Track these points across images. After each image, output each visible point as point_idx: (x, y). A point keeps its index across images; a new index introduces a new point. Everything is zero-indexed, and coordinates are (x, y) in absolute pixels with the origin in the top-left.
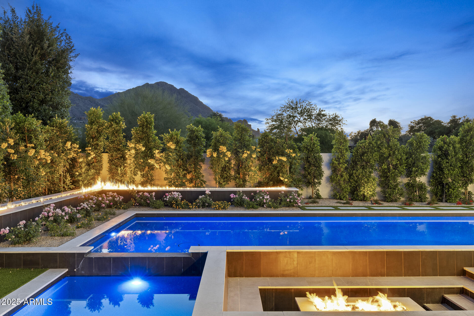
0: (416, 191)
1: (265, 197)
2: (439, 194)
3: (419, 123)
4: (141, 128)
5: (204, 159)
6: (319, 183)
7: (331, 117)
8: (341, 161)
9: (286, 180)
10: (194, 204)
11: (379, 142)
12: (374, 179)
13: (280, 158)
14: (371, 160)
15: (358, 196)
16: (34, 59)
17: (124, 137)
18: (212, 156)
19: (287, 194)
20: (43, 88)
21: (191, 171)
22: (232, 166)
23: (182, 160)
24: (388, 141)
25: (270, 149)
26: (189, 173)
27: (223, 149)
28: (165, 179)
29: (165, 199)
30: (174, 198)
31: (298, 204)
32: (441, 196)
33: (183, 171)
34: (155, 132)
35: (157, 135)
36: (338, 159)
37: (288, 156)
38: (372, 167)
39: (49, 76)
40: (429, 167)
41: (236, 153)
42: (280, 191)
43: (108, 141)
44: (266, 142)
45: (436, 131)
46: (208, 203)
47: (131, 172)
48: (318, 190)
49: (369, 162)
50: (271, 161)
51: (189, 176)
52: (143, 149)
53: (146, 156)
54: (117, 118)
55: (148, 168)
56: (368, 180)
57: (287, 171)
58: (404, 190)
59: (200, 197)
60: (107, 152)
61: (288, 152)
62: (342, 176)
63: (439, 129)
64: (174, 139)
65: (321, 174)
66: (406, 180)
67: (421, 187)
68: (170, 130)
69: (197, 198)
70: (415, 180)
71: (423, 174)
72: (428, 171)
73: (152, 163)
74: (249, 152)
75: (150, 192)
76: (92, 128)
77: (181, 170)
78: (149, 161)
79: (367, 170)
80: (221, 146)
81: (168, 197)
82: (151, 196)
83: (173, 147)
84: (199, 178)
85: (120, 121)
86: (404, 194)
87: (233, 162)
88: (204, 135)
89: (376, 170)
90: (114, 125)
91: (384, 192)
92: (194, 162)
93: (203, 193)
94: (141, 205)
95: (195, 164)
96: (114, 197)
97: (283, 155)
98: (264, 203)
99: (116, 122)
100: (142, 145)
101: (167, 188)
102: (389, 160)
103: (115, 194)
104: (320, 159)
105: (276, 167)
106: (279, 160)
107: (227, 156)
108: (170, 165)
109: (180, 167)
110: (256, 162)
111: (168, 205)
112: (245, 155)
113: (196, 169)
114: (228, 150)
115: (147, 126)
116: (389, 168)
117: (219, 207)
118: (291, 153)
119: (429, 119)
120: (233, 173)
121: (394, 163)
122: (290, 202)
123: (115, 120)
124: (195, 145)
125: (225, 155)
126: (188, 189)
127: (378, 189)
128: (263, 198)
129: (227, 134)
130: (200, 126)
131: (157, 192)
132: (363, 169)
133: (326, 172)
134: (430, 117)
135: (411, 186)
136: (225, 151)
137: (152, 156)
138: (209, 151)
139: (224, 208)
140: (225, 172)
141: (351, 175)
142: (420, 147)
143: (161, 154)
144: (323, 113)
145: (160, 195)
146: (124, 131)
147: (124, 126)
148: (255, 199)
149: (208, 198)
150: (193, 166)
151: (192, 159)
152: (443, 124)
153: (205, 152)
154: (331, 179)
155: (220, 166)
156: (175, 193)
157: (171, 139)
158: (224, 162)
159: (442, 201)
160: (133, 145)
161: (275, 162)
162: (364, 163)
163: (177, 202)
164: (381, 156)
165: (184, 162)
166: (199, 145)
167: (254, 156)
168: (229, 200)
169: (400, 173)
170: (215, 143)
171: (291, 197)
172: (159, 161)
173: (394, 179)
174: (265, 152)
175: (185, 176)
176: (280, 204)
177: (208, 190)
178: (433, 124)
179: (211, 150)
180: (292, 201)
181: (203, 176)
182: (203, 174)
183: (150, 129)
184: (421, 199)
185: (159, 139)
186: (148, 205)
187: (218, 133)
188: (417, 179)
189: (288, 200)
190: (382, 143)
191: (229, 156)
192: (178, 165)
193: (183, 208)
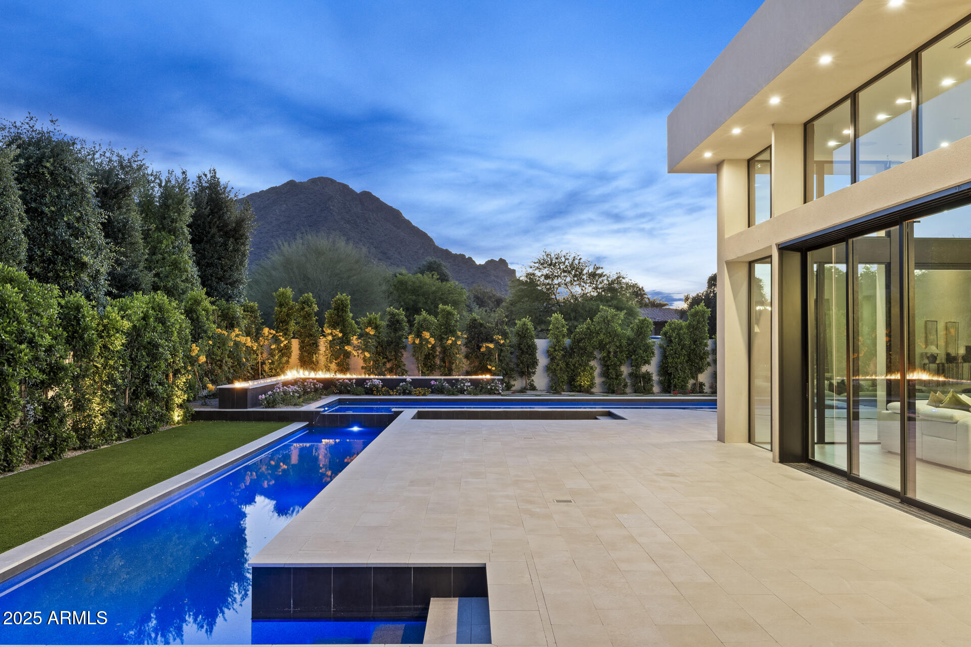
0: (640, 382)
1: (466, 384)
4: (335, 312)
5: (406, 345)
6: (534, 373)
8: (559, 348)
9: (494, 369)
10: (395, 390)
11: (598, 328)
13: (487, 345)
14: (588, 347)
15: (574, 387)
16: (212, 232)
17: (317, 321)
18: (414, 343)
19: (489, 381)
20: (222, 264)
21: (391, 360)
22: (438, 353)
23: (382, 346)
24: (609, 326)
25: (479, 335)
26: (389, 361)
27: (426, 335)
28: (362, 368)
29: (366, 386)
30: (374, 386)
31: (499, 391)
32: (670, 386)
33: (383, 359)
34: (351, 315)
35: (353, 318)
36: (554, 347)
37: (497, 343)
38: (590, 354)
39: (227, 250)
40: (656, 355)
41: (440, 339)
42: (482, 379)
43: (299, 326)
46: (409, 391)
47: (327, 360)
48: (533, 380)
50: (479, 348)
51: (388, 365)
52: (340, 335)
53: (341, 343)
54: (309, 299)
55: (344, 356)
56: (585, 368)
57: (496, 358)
58: (628, 380)
59: (401, 384)
60: (297, 338)
61: (497, 339)
62: (559, 365)
64: (373, 323)
65: (534, 363)
66: (630, 370)
67: (648, 377)
68: (368, 313)
69: (398, 385)
70: (641, 370)
71: (650, 362)
72: (655, 360)
73: (349, 350)
74: (453, 339)
75: (350, 380)
76: (282, 312)
77: (381, 358)
78: (346, 348)
79: (585, 359)
80: (423, 332)
81: (369, 384)
82: (352, 383)
83: (372, 333)
84: (400, 367)
85: (312, 303)
86: (629, 384)
87: (438, 349)
88: (405, 319)
89: (596, 358)
90: (307, 309)
91: (607, 382)
92: (395, 349)
93: (405, 380)
94: (341, 393)
95: (395, 352)
96: (314, 384)
97: (491, 342)
98: (465, 390)
99: (308, 305)
100: (338, 330)
101: (367, 376)
102: (609, 346)
103: (315, 381)
104: (535, 346)
105: (483, 355)
106: (487, 347)
107: (430, 343)
108: (369, 352)
109: (379, 355)
110: (464, 349)
111: (369, 391)
112: (450, 342)
113: (397, 357)
114: (432, 336)
115: (342, 310)
116: (609, 356)
117: (420, 393)
118: (500, 340)
120: (438, 361)
122: (491, 389)
123: (306, 302)
124: (396, 330)
125: (428, 342)
126: (388, 377)
127: (601, 380)
128: (464, 385)
129: (432, 318)
130: (401, 309)
131: (357, 380)
132: (581, 357)
133: (542, 361)
135: (636, 377)
136: (428, 337)
137: (348, 343)
138: (410, 338)
139: (424, 395)
140: (429, 361)
141: (567, 364)
143: (359, 341)
145: (360, 382)
146: (316, 314)
147: (316, 308)
148: (456, 387)
149: (409, 385)
150: (393, 353)
151: (392, 346)
153: (407, 338)
154: (547, 369)
155: (423, 354)
156: (375, 380)
157: (370, 323)
158: (427, 349)
160: (329, 331)
161: (483, 350)
162: (581, 351)
163: (377, 389)
164: (600, 342)
165: (383, 349)
166: (400, 331)
167: (459, 343)
168: (430, 386)
169: (622, 362)
170: (418, 329)
171: (492, 384)
172: (357, 348)
174: (474, 339)
175: (384, 364)
176: (481, 391)
177: (409, 378)
179: (413, 336)
180: (493, 388)
181: (404, 365)
182: (405, 363)
183: (346, 312)
184: (648, 390)
185: (355, 323)
186: (348, 392)
187: (421, 317)
188: (643, 369)
189: (489, 387)
190: (601, 328)
191: (433, 342)
192: (377, 353)
193: (384, 395)
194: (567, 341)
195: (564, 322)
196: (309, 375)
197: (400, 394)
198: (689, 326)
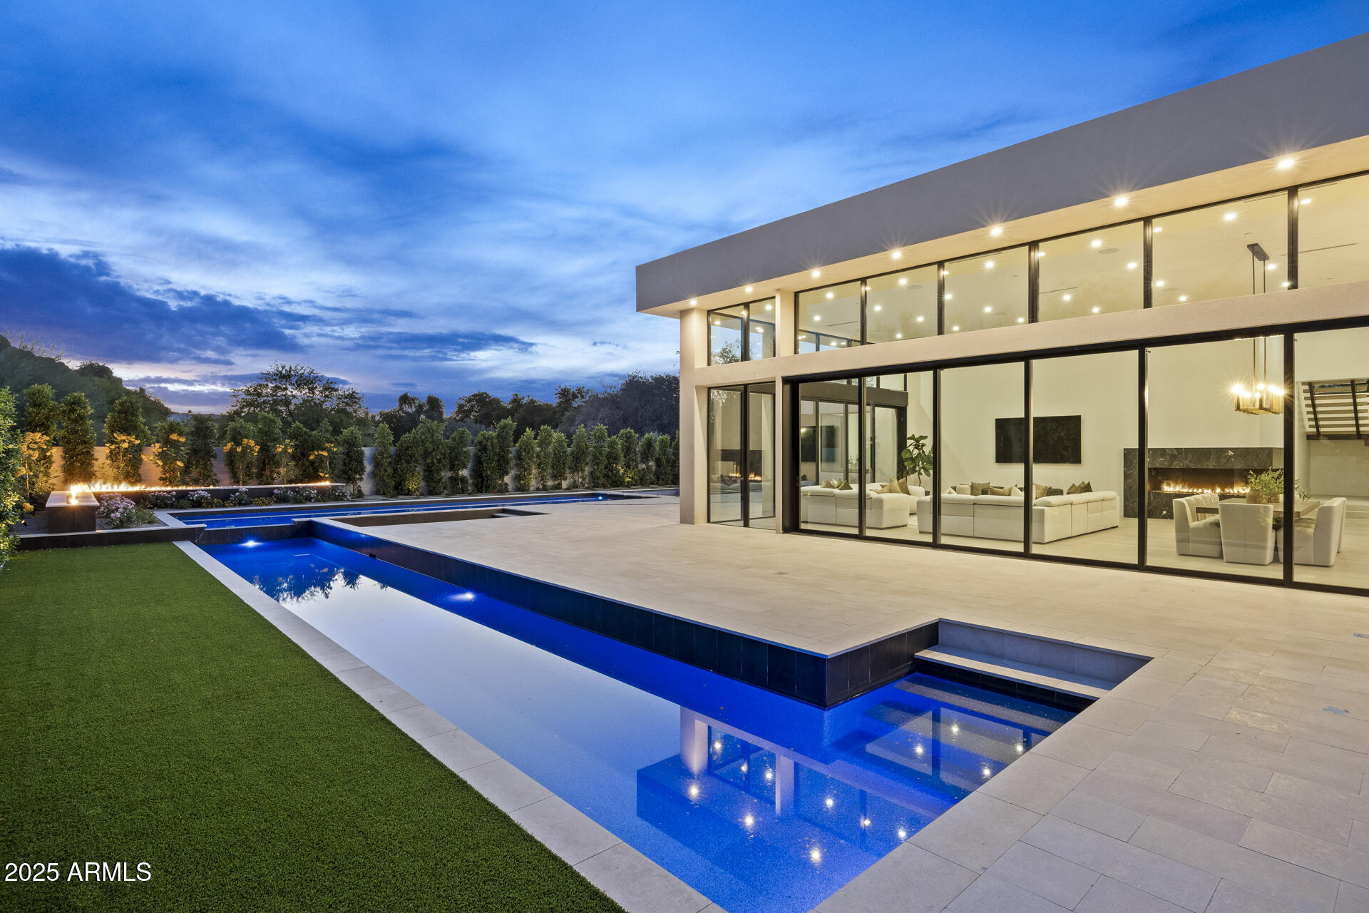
0: (459, 483)
1: (311, 493)
2: (480, 486)
3: (470, 400)
5: (216, 454)
6: (361, 479)
7: (347, 393)
8: (385, 455)
9: (327, 475)
10: (229, 502)
11: (423, 437)
12: (419, 474)
13: (320, 452)
15: (402, 490)
18: (235, 451)
19: (334, 488)
24: (432, 436)
25: (306, 443)
27: (251, 442)
28: (160, 479)
29: (191, 498)
30: (202, 497)
31: (347, 498)
32: (481, 488)
34: (144, 420)
36: (380, 454)
37: (329, 450)
38: (416, 461)
40: (471, 461)
42: (324, 487)
44: (299, 435)
45: (494, 413)
46: (247, 502)
48: (359, 486)
49: (414, 456)
50: (307, 455)
51: (194, 476)
52: (137, 442)
53: (138, 451)
54: (80, 400)
56: (413, 475)
57: (327, 466)
58: (448, 483)
59: (236, 495)
61: (329, 446)
62: (386, 471)
63: (497, 412)
64: (176, 429)
65: (363, 470)
66: (449, 474)
67: (463, 480)
69: (230, 496)
70: (458, 474)
71: (465, 467)
72: (469, 465)
73: (149, 459)
74: (283, 447)
78: (143, 457)
79: (412, 464)
80: (245, 440)
81: (194, 496)
82: (172, 495)
83: (182, 440)
84: (215, 476)
85: (85, 404)
86: (448, 487)
89: (420, 464)
90: (79, 411)
91: (428, 486)
92: (205, 457)
93: (239, 491)
95: (204, 461)
97: (323, 449)
98: (312, 498)
99: (79, 406)
100: (132, 437)
102: (434, 454)
104: (362, 453)
105: (312, 463)
106: (318, 455)
107: (254, 450)
108: (182, 461)
110: (289, 457)
111: (201, 504)
112: (278, 450)
113: (207, 466)
115: (132, 414)
116: (433, 463)
118: (332, 447)
119: (485, 395)
121: (438, 457)
123: (76, 403)
124: (205, 438)
127: (422, 484)
131: (178, 492)
132: (408, 463)
133: (368, 468)
134: (485, 393)
135: (454, 480)
136: (252, 445)
138: (229, 445)
141: (395, 470)
142: (462, 442)
143: (165, 449)
144: (332, 386)
145: (182, 495)
148: (301, 495)
149: (245, 495)
150: (202, 462)
151: (201, 455)
152: (502, 403)
154: (374, 475)
155: (244, 462)
156: (201, 492)
158: (252, 457)
159: (482, 492)
160: (123, 438)
161: (312, 457)
162: (409, 458)
163: (207, 501)
164: (426, 450)
166: (210, 438)
167: (290, 451)
168: (272, 495)
169: (444, 467)
170: (234, 436)
171: (338, 491)
173: (438, 473)
176: (329, 498)
178: (490, 403)
179: (233, 444)
180: (341, 494)
182: (216, 472)
183: (136, 416)
184: (463, 492)
186: (179, 506)
187: (236, 424)
188: (460, 473)
189: (334, 494)
190: (426, 437)
193: (216, 507)
194: (392, 449)
195: (390, 432)
196: (112, 488)
197: (235, 505)
198: (498, 435)
